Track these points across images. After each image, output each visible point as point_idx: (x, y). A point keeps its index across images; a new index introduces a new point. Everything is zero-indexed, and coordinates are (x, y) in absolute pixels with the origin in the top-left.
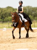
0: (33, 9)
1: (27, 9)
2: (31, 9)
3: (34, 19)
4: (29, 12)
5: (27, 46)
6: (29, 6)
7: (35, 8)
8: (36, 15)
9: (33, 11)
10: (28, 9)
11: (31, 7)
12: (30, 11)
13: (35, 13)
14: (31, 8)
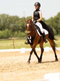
0: (11, 18)
1: (2, 19)
2: (8, 19)
3: (13, 35)
4: (4, 24)
5: (2, 79)
6: (4, 14)
7: (14, 17)
8: (15, 28)
9: (11, 22)
10: (4, 19)
11: (7, 15)
12: (6, 22)
13: (15, 25)
14: (7, 17)
